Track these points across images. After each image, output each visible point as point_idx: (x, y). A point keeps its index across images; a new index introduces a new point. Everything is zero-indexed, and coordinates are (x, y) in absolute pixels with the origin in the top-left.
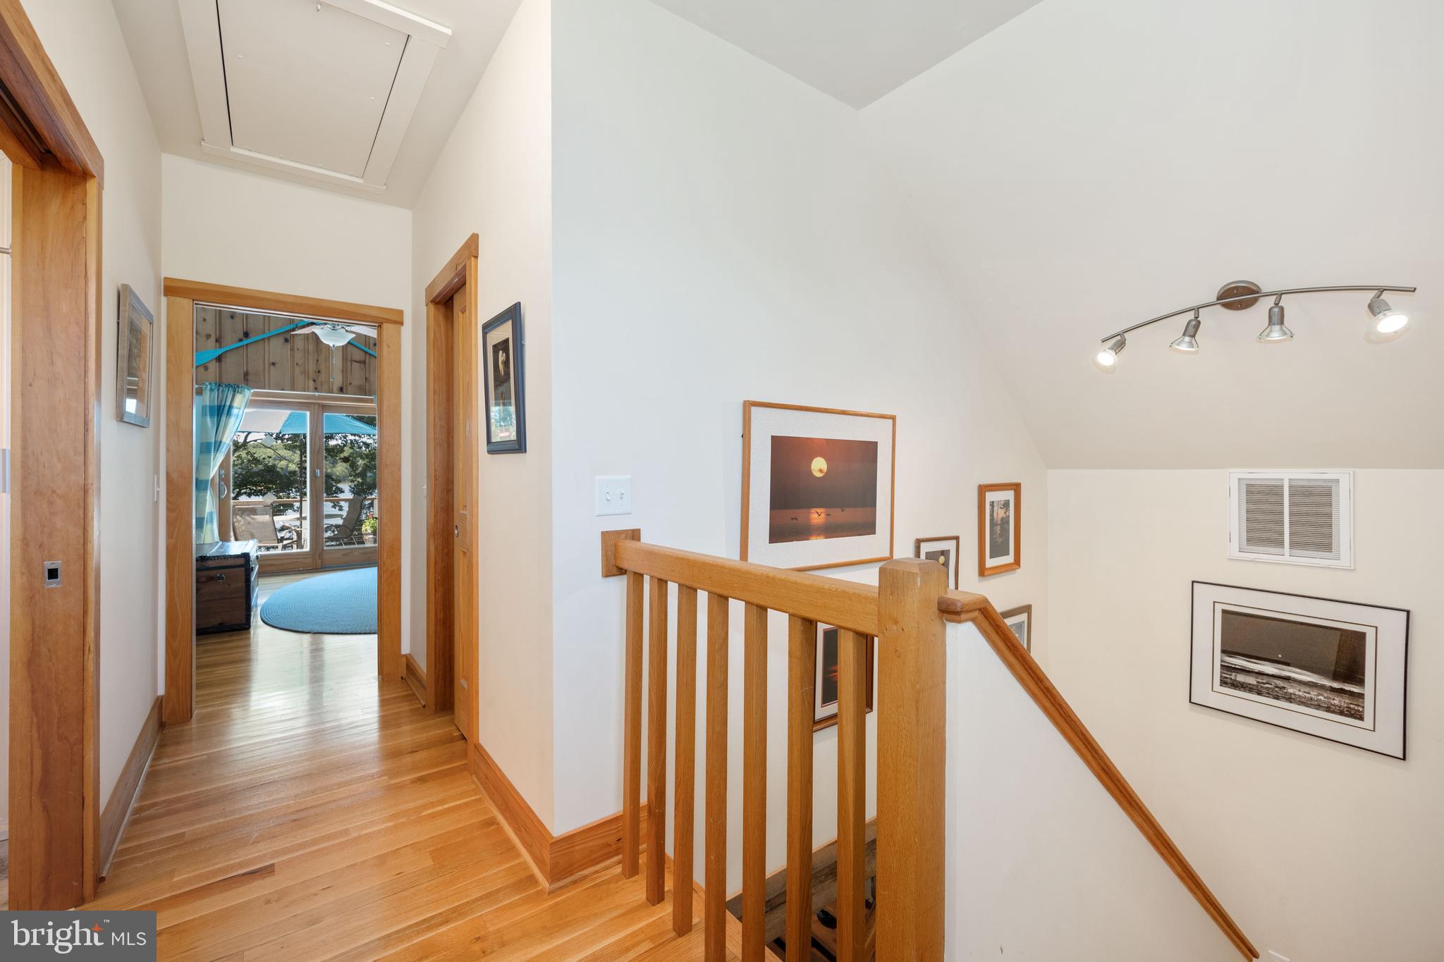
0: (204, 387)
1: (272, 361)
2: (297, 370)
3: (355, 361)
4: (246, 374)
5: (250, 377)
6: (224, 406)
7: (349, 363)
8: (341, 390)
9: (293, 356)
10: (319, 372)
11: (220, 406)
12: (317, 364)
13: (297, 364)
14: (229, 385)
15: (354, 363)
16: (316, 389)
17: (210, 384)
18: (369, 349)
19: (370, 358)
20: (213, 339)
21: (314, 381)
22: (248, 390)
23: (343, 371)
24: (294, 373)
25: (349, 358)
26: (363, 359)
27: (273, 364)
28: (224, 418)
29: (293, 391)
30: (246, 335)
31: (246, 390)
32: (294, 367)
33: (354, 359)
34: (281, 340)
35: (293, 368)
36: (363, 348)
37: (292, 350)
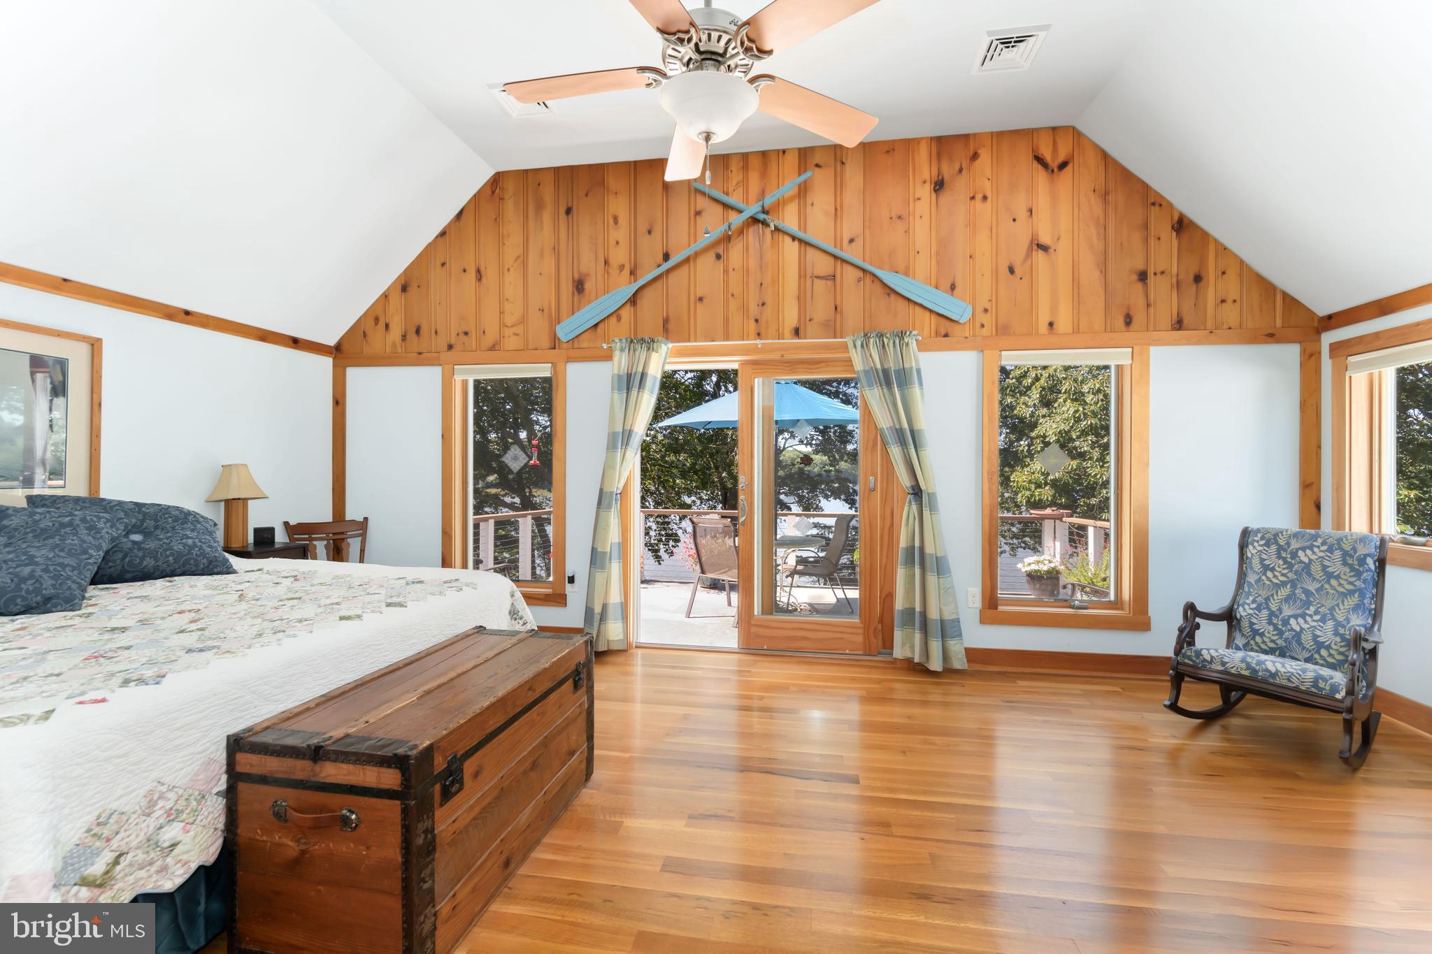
0: (613, 345)
1: (699, 295)
2: (733, 305)
3: (818, 277)
4: (666, 321)
5: (670, 326)
6: (635, 373)
7: (809, 282)
8: (797, 332)
9: (726, 282)
10: (763, 304)
11: (631, 374)
12: (761, 290)
13: (733, 295)
14: (642, 339)
15: (817, 282)
16: (759, 334)
17: (621, 340)
18: (842, 250)
19: (842, 267)
20: (627, 271)
21: (757, 321)
22: (666, 344)
23: (799, 299)
24: (728, 310)
25: (809, 273)
26: (831, 272)
27: (701, 299)
28: (634, 392)
29: (727, 340)
30: (666, 257)
31: (663, 345)
32: (728, 300)
33: (815, 274)
34: (711, 256)
35: (726, 302)
36: (831, 249)
37: (726, 271)
